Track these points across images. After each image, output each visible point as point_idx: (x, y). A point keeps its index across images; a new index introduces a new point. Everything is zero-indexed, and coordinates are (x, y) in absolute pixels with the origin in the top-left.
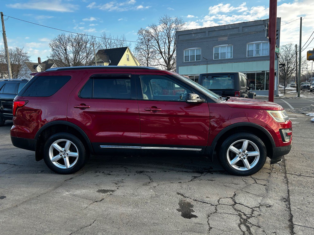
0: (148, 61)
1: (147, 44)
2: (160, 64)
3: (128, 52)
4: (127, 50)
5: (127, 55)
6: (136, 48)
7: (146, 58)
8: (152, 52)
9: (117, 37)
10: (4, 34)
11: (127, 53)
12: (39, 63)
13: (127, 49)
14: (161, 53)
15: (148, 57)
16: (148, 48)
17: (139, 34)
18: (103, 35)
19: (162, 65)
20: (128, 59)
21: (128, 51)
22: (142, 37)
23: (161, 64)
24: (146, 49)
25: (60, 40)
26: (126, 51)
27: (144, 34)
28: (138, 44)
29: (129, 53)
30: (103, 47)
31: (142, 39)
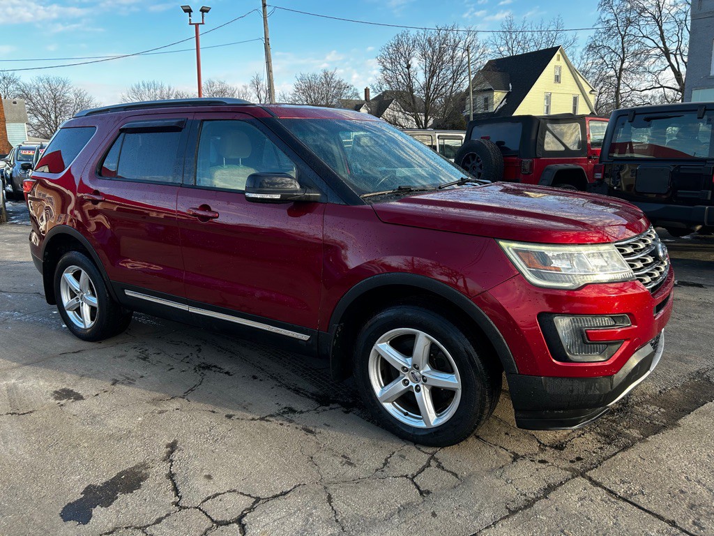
0: (619, 78)
1: (623, 33)
2: (659, 86)
3: (559, 59)
4: (559, 56)
5: (556, 67)
6: (590, 46)
7: (616, 71)
8: (635, 55)
9: (541, 25)
10: (267, 45)
11: (558, 63)
12: (366, 99)
13: (558, 53)
14: (667, 53)
15: (621, 70)
16: (625, 45)
17: (600, 9)
18: (505, 24)
19: (664, 87)
20: (557, 79)
21: (561, 57)
22: (610, 16)
23: (662, 86)
24: (616, 48)
25: (398, 46)
26: (555, 57)
27: (615, 8)
28: (595, 36)
29: (562, 63)
30: (504, 53)
31: (608, 21)
